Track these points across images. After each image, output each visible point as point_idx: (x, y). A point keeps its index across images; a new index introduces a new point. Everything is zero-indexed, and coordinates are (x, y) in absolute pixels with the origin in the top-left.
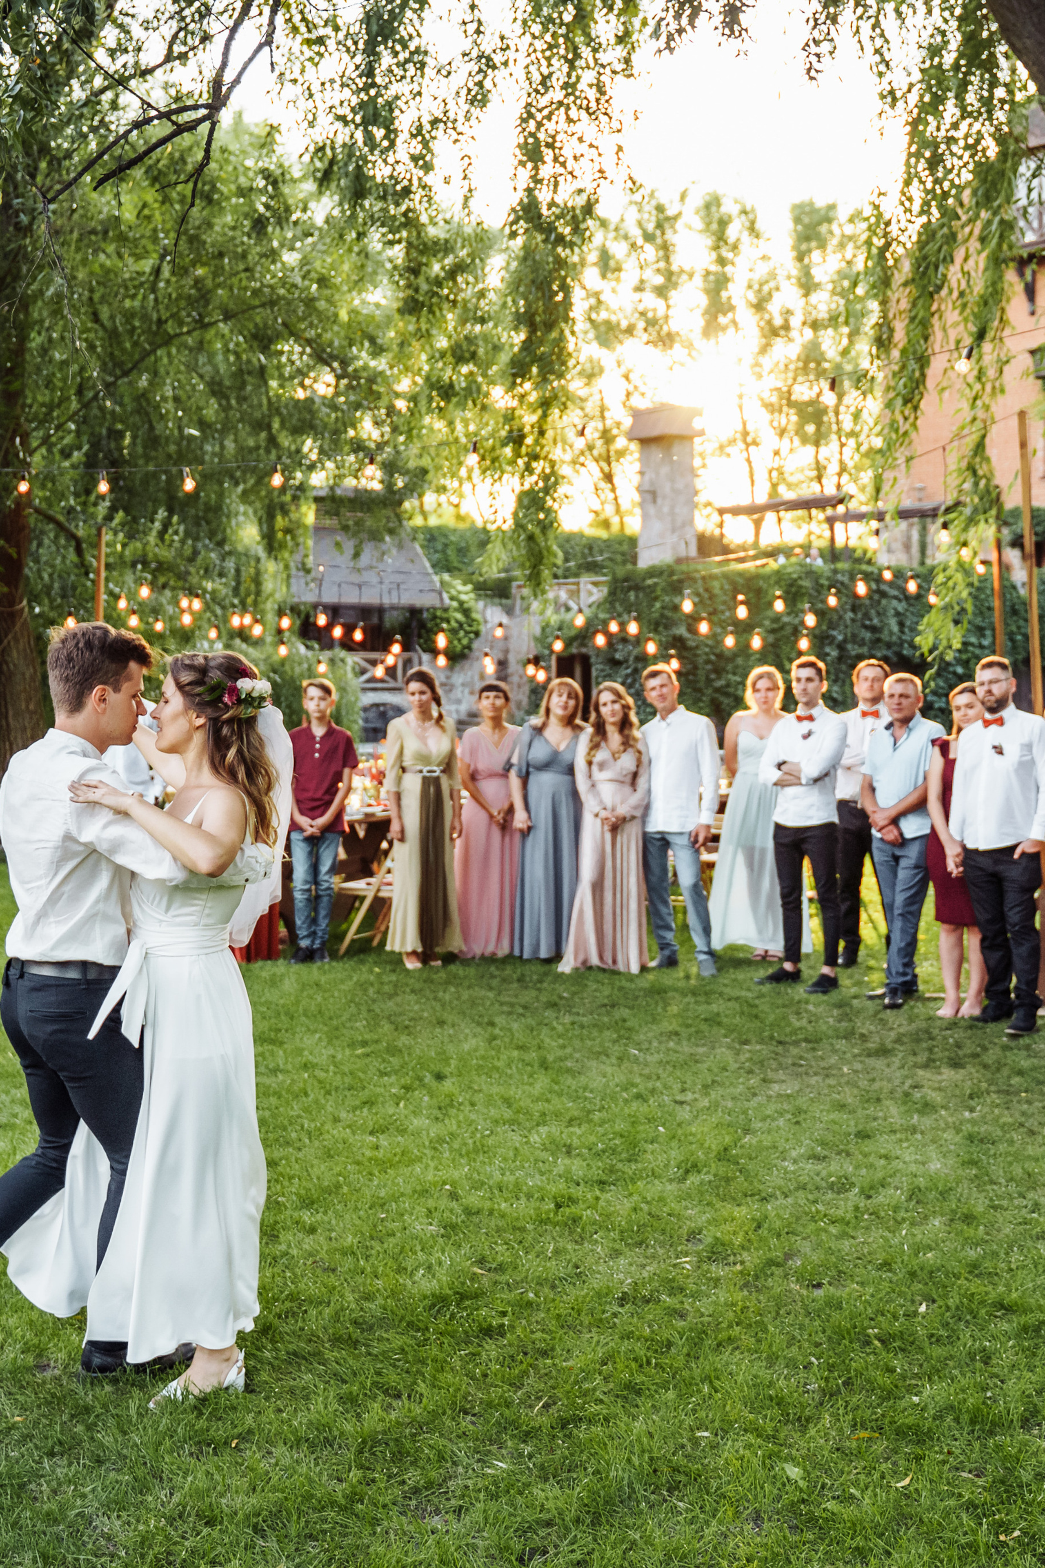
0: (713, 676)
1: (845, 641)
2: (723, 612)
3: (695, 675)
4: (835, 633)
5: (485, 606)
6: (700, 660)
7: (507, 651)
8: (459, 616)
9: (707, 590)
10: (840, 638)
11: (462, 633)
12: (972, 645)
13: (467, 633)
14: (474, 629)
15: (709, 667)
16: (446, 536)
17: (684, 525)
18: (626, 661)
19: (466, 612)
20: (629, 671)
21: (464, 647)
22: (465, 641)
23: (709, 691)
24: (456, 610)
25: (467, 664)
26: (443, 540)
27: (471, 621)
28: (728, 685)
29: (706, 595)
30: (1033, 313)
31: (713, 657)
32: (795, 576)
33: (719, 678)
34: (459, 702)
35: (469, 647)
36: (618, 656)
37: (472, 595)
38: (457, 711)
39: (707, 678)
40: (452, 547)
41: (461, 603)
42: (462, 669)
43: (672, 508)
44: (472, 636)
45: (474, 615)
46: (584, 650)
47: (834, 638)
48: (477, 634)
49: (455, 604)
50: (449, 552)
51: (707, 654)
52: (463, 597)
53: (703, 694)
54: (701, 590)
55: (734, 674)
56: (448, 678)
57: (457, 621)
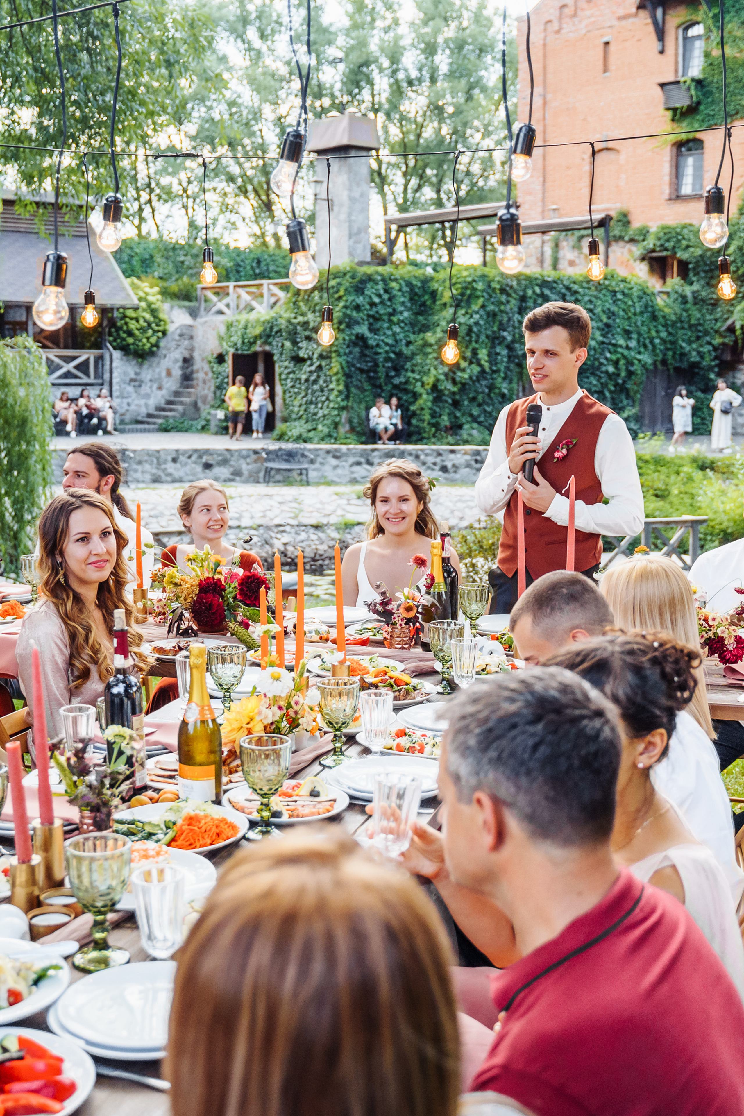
0: (393, 373)
1: (513, 341)
2: (401, 313)
3: (376, 372)
4: (505, 334)
5: (172, 307)
6: (381, 359)
7: (192, 349)
8: (148, 316)
9: (386, 291)
10: (509, 338)
11: (150, 332)
12: (621, 346)
13: (155, 332)
14: (161, 328)
15: (389, 364)
16: (131, 248)
17: (359, 232)
18: (310, 358)
19: (153, 312)
20: (313, 368)
21: (153, 346)
22: (153, 340)
23: (389, 388)
24: (144, 310)
25: (155, 360)
26: (129, 252)
27: (159, 321)
28: (407, 382)
29: (386, 296)
30: (662, 52)
31: (392, 355)
32: (469, 279)
33: (398, 375)
34: (147, 396)
35: (157, 345)
36: (302, 354)
37: (159, 297)
38: (147, 405)
39: (387, 376)
40: (136, 258)
41: (149, 305)
42: (150, 366)
43: (350, 214)
44: (160, 334)
45: (161, 316)
46: (267, 348)
47: (504, 338)
48: (164, 333)
49: (143, 304)
50: (134, 263)
51: (387, 352)
52: (150, 298)
53: (383, 391)
54: (382, 292)
55: (413, 371)
56: (137, 374)
57: (145, 321)
